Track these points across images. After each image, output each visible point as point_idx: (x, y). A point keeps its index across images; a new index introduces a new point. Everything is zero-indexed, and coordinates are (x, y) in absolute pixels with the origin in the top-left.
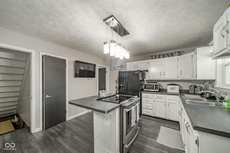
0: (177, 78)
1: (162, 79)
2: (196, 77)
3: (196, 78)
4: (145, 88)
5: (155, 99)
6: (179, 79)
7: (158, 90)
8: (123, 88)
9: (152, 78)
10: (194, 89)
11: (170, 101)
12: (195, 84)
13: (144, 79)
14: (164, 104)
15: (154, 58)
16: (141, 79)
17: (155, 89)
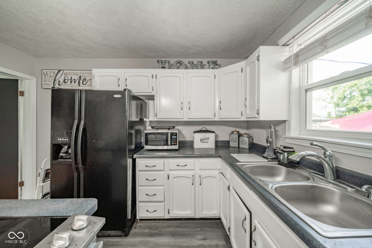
0: (213, 117)
1: (186, 119)
2: (258, 114)
3: (256, 116)
4: (146, 144)
5: (171, 173)
6: (217, 119)
7: (176, 147)
8: (69, 147)
9: (163, 116)
10: (237, 140)
11: (204, 173)
12: (237, 130)
13: (145, 120)
14: (190, 181)
15: (167, 67)
16: (134, 118)
17: (171, 145)
